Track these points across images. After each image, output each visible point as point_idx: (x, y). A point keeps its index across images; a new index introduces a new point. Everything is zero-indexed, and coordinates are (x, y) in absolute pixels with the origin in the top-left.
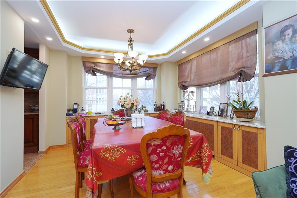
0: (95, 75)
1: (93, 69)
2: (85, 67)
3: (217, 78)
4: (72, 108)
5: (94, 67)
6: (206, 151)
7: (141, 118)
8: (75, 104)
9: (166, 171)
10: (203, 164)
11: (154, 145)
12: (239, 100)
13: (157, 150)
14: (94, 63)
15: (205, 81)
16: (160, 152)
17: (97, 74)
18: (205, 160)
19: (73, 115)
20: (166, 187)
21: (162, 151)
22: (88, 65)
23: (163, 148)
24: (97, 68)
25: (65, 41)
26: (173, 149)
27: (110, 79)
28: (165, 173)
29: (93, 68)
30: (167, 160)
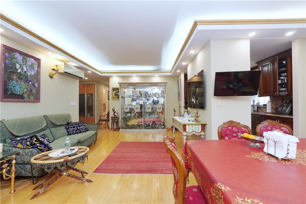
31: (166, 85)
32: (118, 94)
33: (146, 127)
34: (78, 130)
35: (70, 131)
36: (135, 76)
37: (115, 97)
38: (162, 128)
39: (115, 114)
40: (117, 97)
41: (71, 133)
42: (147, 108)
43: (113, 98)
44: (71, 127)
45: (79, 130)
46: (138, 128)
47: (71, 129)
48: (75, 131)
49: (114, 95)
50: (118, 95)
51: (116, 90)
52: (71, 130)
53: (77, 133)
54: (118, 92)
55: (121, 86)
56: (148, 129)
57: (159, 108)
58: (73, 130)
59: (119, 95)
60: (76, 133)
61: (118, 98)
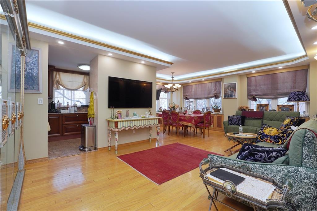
3: (206, 96)
12: (215, 106)
15: (199, 97)
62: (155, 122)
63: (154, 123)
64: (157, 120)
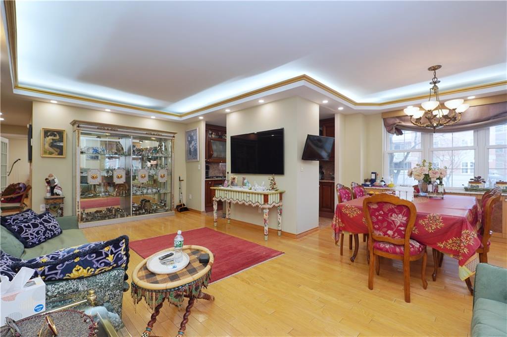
0: (401, 134)
1: (397, 127)
2: (386, 125)
4: (370, 178)
5: (399, 122)
6: (467, 239)
7: (407, 192)
8: (372, 173)
9: (385, 234)
10: (460, 254)
11: (373, 209)
13: (375, 213)
14: (399, 117)
16: (378, 216)
17: (403, 132)
18: (463, 249)
19: (368, 186)
20: (384, 247)
21: (380, 215)
22: (391, 121)
23: (380, 212)
24: (403, 124)
25: (356, 104)
26: (391, 216)
27: (427, 136)
28: (384, 235)
29: (397, 125)
30: (386, 224)
31: (174, 137)
32: (61, 144)
33: (134, 211)
34: (48, 231)
35: (29, 236)
36: (109, 110)
37: (51, 150)
38: (164, 209)
39: (55, 191)
40: (59, 150)
41: (35, 240)
42: (139, 176)
43: (45, 152)
44: (29, 227)
45: (51, 230)
46: (119, 215)
47: (31, 232)
48: (42, 234)
49: (47, 146)
50: (61, 148)
51: (55, 136)
52: (31, 234)
53: (49, 238)
54: (61, 140)
55: (82, 127)
56: (140, 214)
57: (161, 177)
58: (38, 233)
59: (62, 146)
60: (46, 239)
61: (61, 153)
62: (258, 199)
63: (257, 201)
64: (263, 196)
